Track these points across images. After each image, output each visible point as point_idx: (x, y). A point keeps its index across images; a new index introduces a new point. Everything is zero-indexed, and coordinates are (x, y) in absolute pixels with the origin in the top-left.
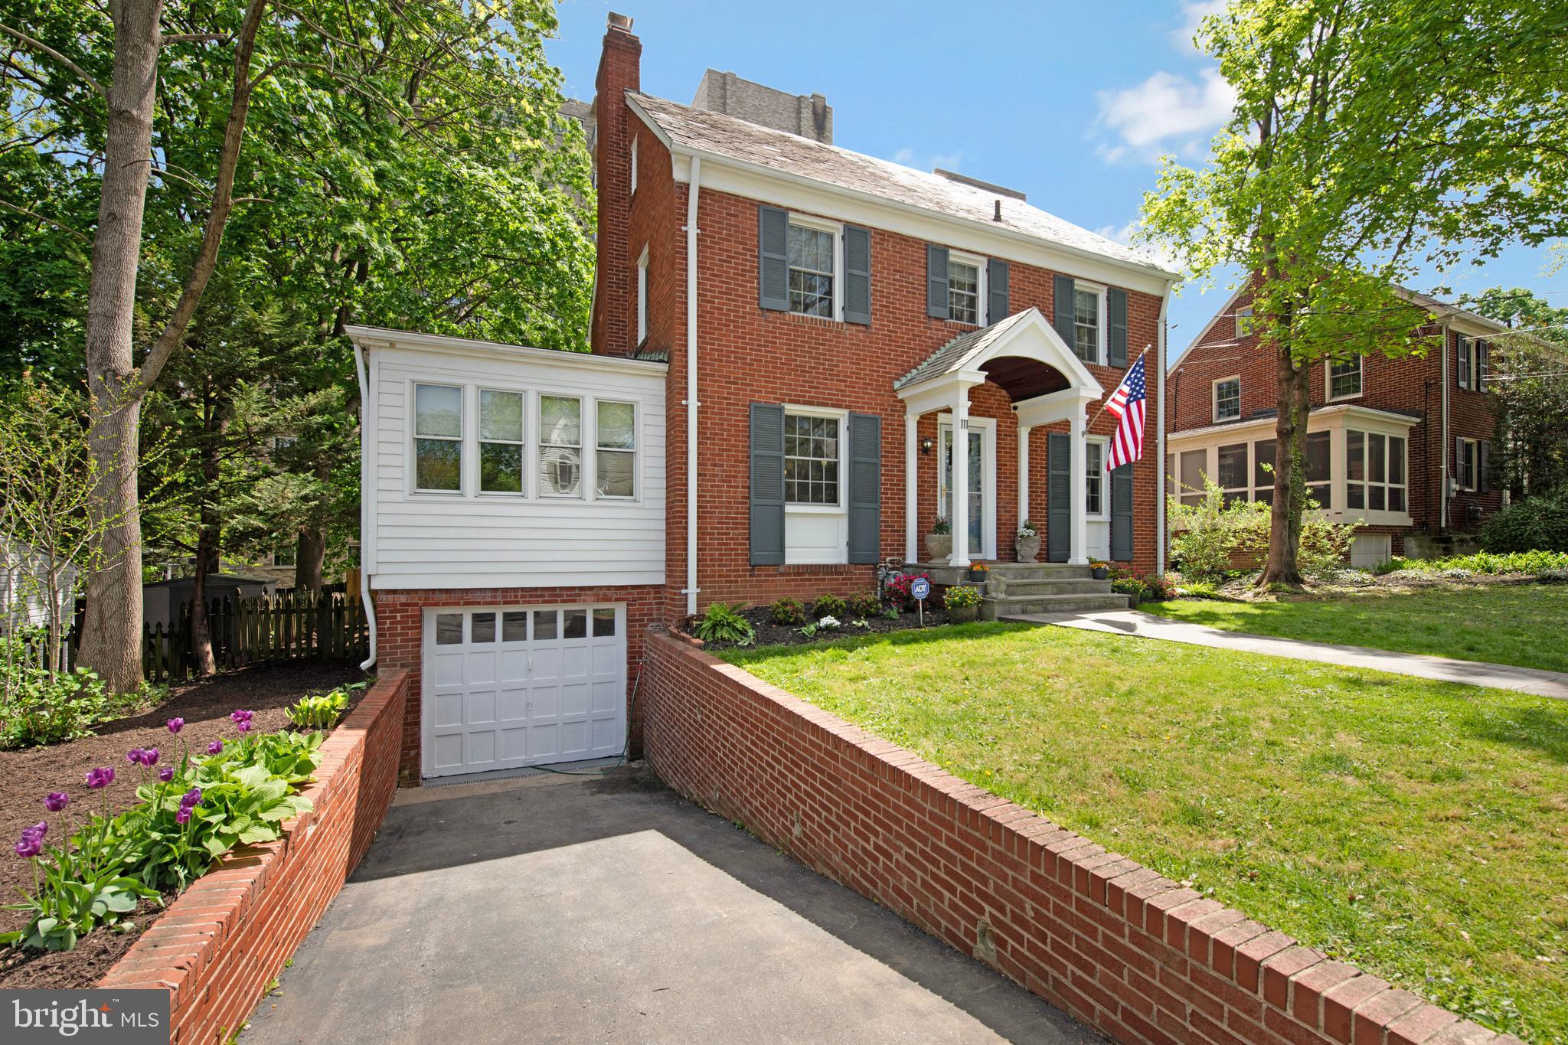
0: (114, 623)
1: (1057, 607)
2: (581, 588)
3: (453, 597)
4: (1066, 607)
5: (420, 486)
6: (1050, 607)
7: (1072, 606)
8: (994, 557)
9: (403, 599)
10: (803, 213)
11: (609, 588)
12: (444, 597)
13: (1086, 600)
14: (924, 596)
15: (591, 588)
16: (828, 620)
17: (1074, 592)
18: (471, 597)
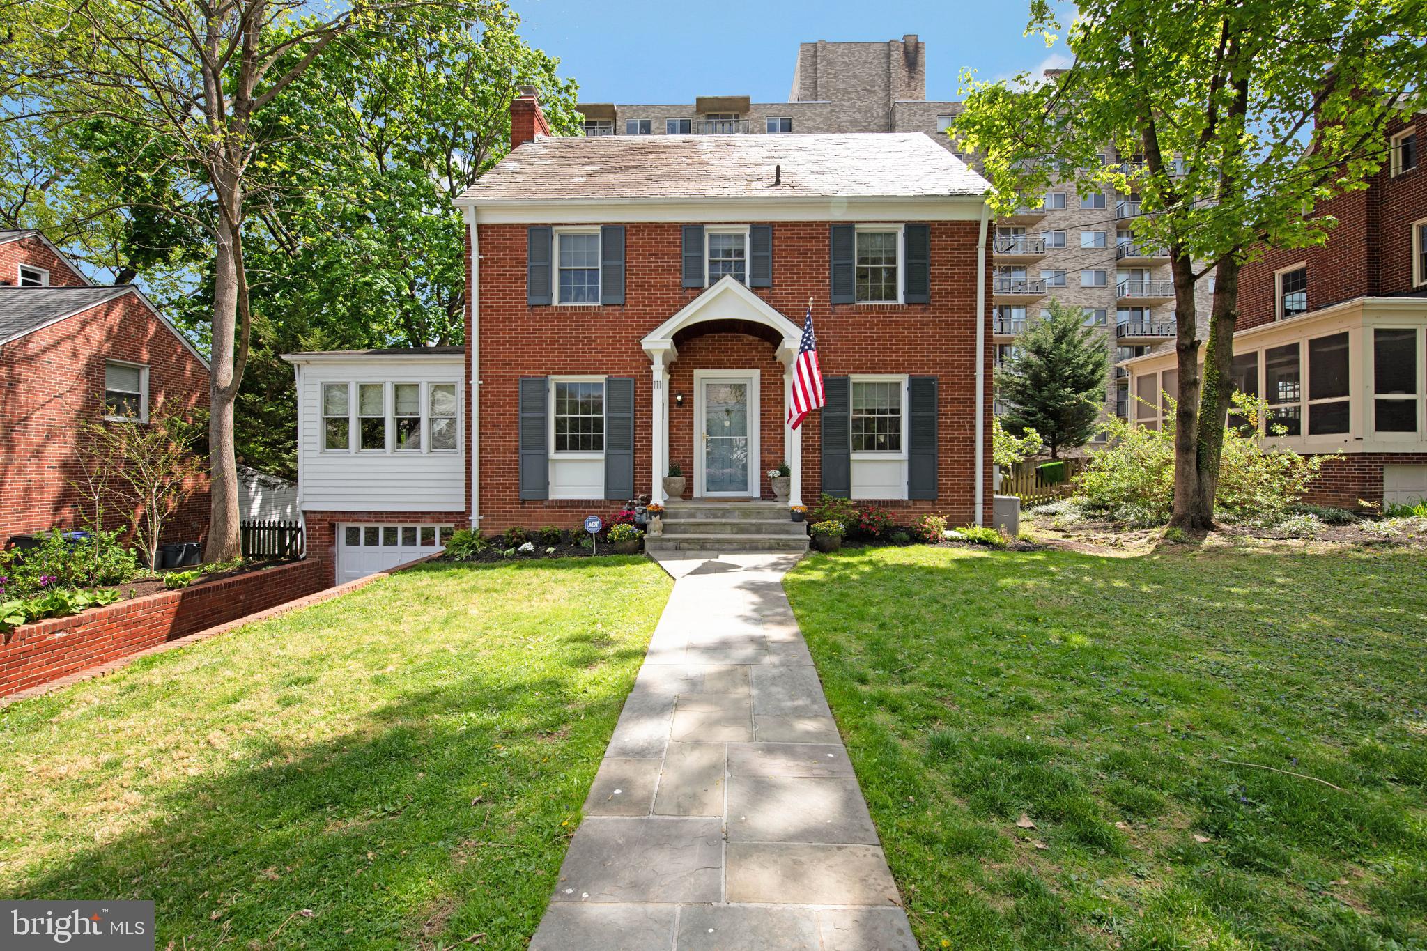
0: (220, 523)
1: (717, 546)
2: (423, 513)
3: (347, 516)
4: (726, 546)
5: (328, 447)
6: (708, 546)
7: (735, 546)
8: (757, 494)
9: (319, 516)
10: (566, 224)
11: (440, 513)
12: (341, 516)
13: (752, 541)
14: (597, 530)
15: (429, 513)
16: (528, 546)
17: (759, 532)
18: (356, 517)
